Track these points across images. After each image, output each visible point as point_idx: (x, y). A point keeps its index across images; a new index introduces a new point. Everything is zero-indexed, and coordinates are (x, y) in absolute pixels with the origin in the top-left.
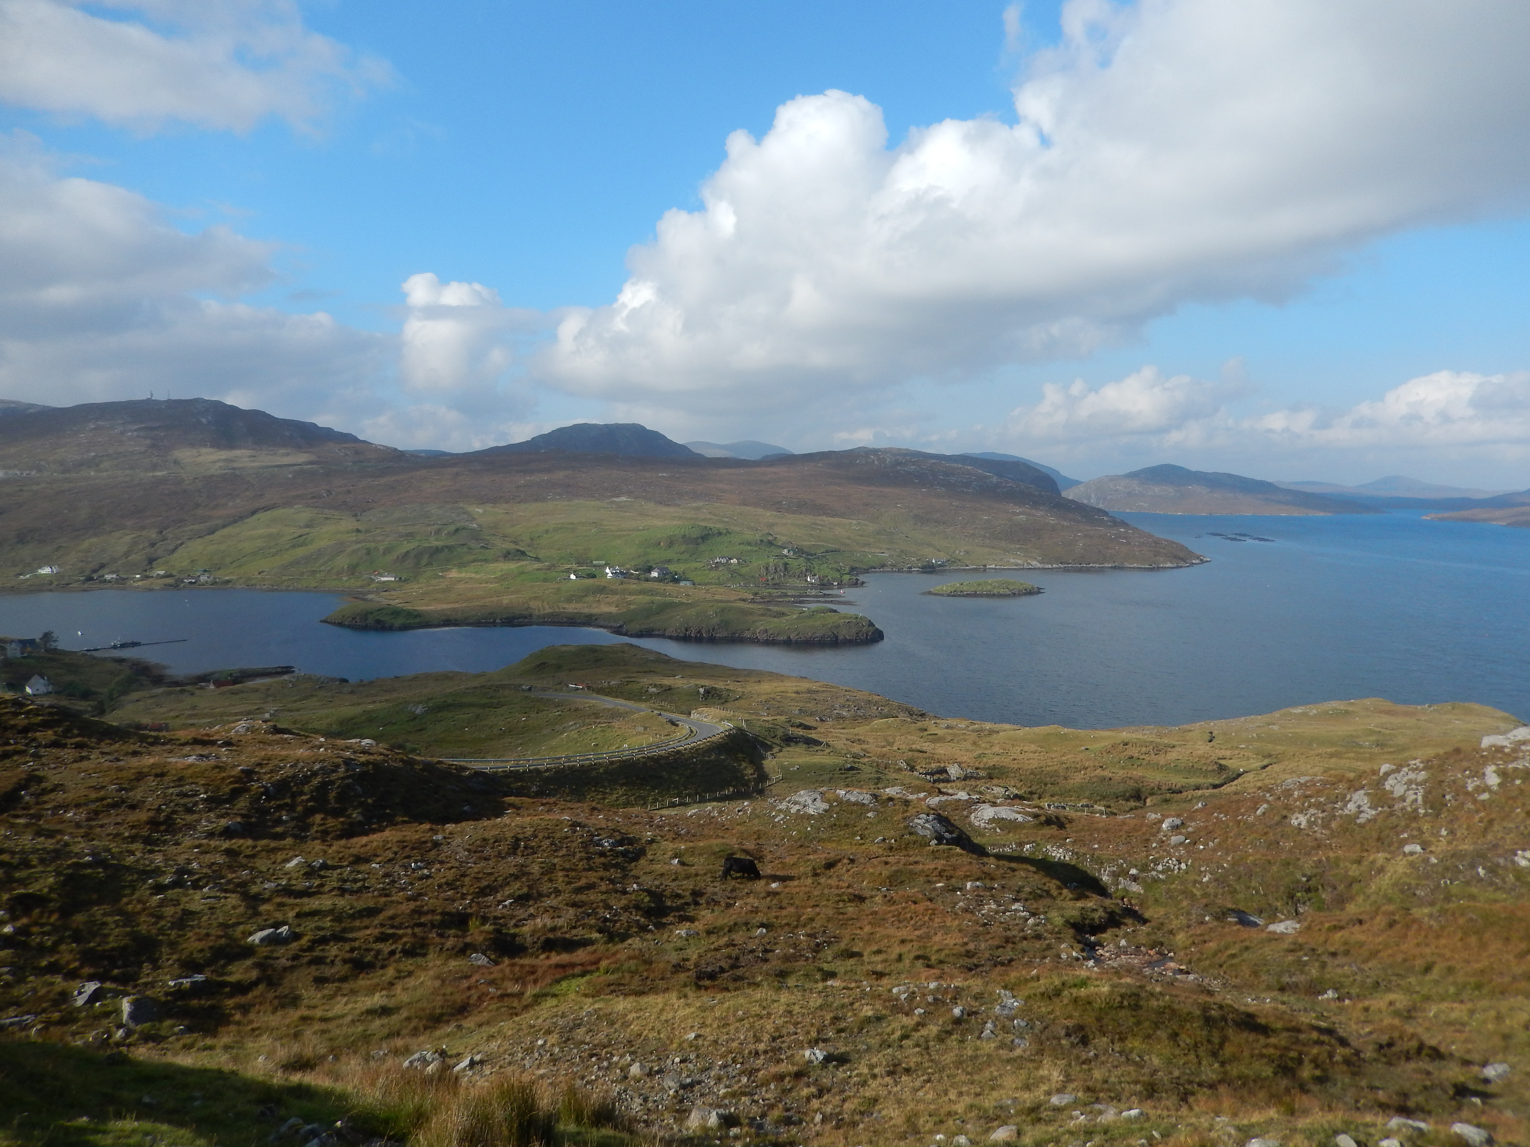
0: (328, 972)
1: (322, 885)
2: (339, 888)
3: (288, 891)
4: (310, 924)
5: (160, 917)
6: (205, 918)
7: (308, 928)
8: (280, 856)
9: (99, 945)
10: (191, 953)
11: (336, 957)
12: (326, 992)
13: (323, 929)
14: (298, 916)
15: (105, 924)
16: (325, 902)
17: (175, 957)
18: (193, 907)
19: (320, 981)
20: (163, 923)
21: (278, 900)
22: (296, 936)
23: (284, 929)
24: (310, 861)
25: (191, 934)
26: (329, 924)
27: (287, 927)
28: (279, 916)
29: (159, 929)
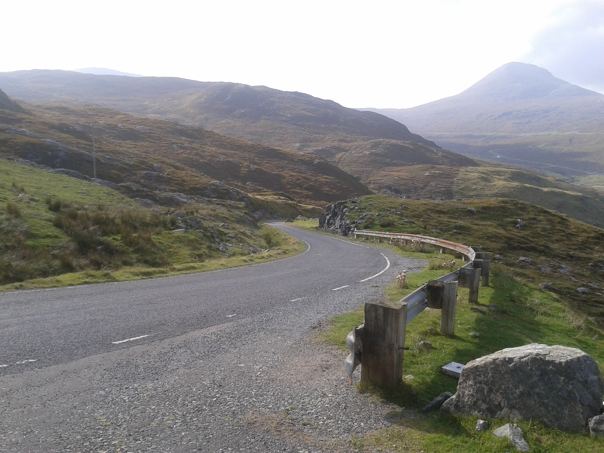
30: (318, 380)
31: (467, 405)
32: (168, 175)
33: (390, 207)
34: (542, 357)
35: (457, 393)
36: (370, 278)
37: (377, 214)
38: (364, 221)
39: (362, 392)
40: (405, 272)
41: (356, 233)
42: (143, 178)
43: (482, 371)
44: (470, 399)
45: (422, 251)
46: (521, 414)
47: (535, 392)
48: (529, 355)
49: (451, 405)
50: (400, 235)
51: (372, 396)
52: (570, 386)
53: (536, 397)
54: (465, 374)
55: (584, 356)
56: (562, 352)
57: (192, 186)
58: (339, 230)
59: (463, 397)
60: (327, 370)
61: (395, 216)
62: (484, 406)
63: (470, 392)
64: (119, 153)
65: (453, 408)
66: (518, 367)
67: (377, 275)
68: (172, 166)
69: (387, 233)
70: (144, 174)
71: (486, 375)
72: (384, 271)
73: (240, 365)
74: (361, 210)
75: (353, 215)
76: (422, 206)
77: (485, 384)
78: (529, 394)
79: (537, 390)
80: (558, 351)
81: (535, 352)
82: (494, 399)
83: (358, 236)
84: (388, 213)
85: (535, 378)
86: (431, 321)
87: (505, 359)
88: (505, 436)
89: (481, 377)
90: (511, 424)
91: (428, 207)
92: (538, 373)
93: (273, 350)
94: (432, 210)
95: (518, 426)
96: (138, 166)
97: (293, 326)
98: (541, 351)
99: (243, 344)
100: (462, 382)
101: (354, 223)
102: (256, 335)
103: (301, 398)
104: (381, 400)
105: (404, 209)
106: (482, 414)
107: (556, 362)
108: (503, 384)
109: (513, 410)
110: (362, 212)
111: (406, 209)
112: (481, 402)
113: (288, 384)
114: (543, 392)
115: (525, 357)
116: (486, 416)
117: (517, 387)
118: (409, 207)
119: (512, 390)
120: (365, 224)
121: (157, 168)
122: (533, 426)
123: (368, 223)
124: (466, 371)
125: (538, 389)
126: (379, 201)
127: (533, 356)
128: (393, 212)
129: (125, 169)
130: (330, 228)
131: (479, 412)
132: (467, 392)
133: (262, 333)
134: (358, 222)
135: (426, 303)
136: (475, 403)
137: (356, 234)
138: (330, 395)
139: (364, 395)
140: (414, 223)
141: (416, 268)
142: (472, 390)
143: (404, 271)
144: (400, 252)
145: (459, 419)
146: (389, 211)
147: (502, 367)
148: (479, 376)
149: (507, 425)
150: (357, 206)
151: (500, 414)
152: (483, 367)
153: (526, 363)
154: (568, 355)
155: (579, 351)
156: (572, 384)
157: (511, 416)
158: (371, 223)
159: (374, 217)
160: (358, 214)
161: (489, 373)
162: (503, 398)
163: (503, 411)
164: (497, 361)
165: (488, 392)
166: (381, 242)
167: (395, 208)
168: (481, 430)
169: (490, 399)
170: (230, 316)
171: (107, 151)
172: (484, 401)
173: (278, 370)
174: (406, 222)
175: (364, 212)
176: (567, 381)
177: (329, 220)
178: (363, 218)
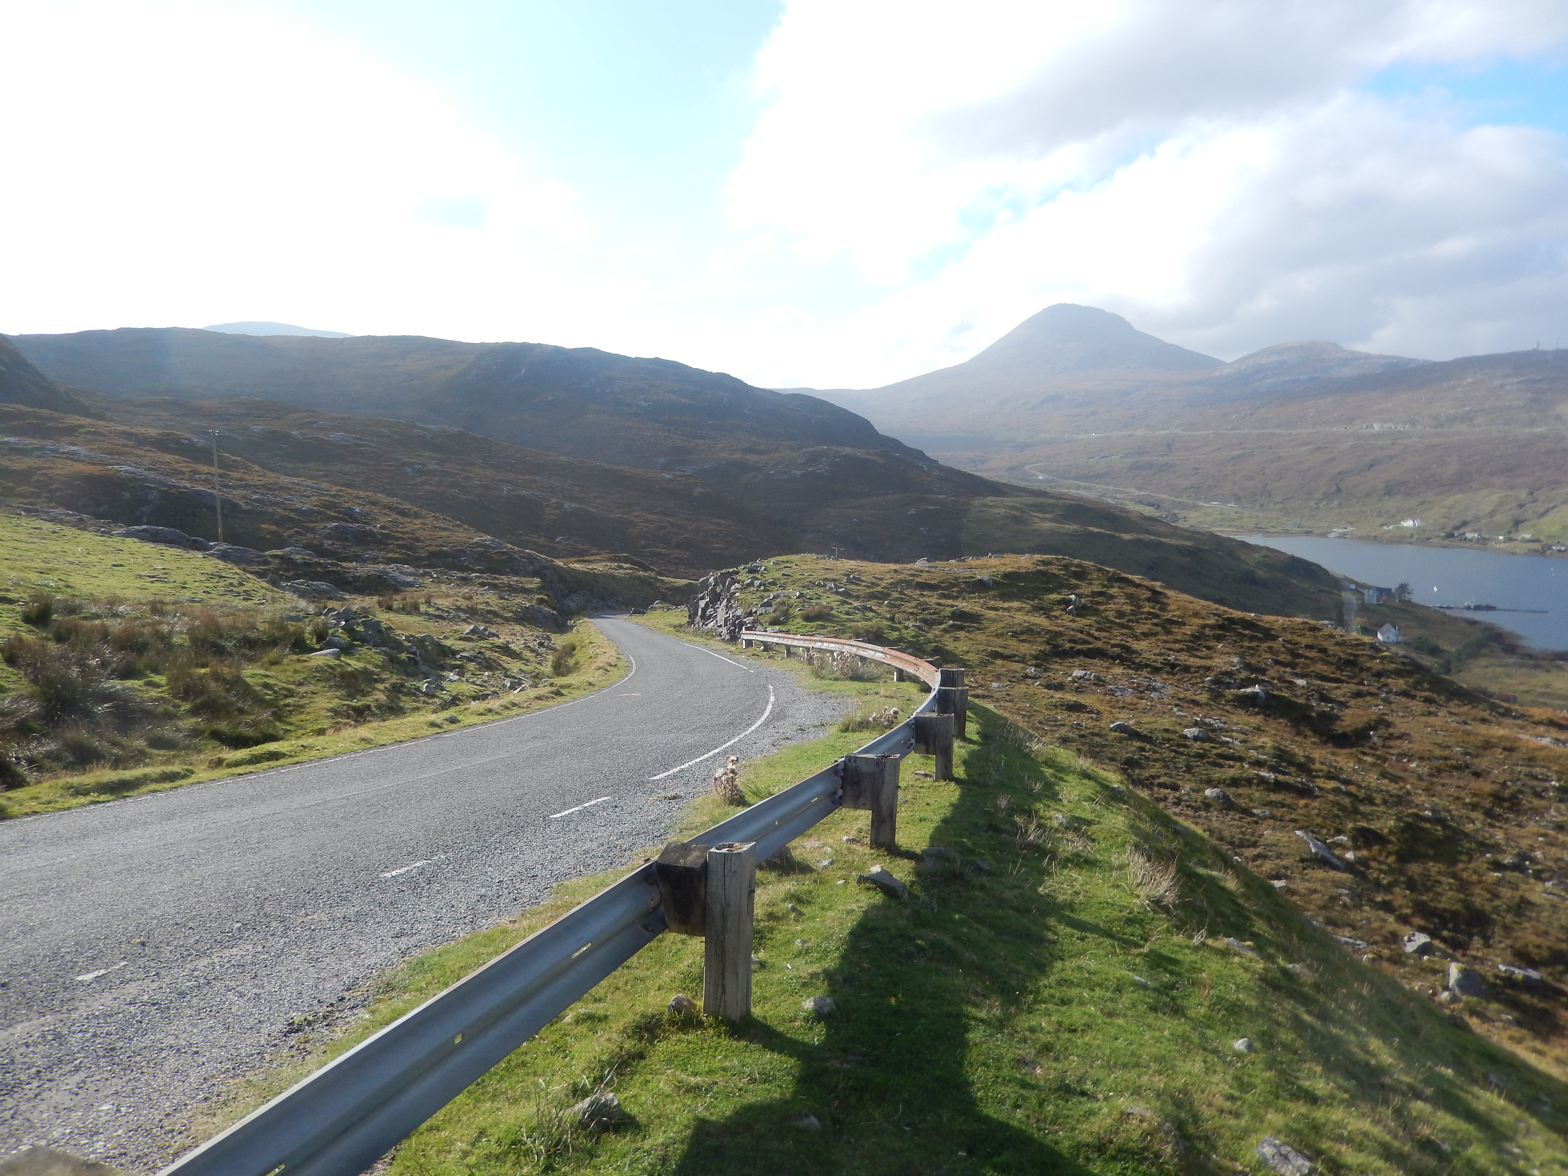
5: (1496, 896)
9: (1431, 900)
10: (1526, 946)
15: (1439, 882)
17: (1508, 942)
18: (1533, 898)
20: (1498, 902)
25: (1527, 925)
29: (1494, 908)
32: (383, 528)
33: (826, 580)
37: (798, 594)
38: (771, 609)
41: (746, 637)
42: (329, 537)
45: (858, 678)
50: (820, 641)
57: (431, 549)
58: (724, 630)
61: (833, 598)
64: (281, 488)
67: (711, 754)
68: (391, 509)
69: (799, 637)
70: (331, 529)
72: (736, 740)
74: (766, 587)
75: (750, 597)
76: (888, 576)
83: (749, 643)
84: (820, 591)
91: (901, 577)
94: (908, 584)
96: (319, 513)
101: (750, 614)
105: (852, 583)
110: (768, 590)
111: (856, 581)
118: (863, 579)
120: (772, 615)
121: (361, 514)
123: (778, 613)
126: (803, 567)
128: (831, 588)
129: (291, 520)
130: (707, 625)
137: (748, 639)
140: (871, 610)
144: (812, 681)
146: (822, 586)
150: (759, 579)
158: (786, 614)
159: (792, 601)
160: (759, 594)
166: (789, 654)
167: (834, 580)
171: (255, 486)
174: (855, 608)
175: (772, 591)
177: (704, 610)
178: (768, 604)
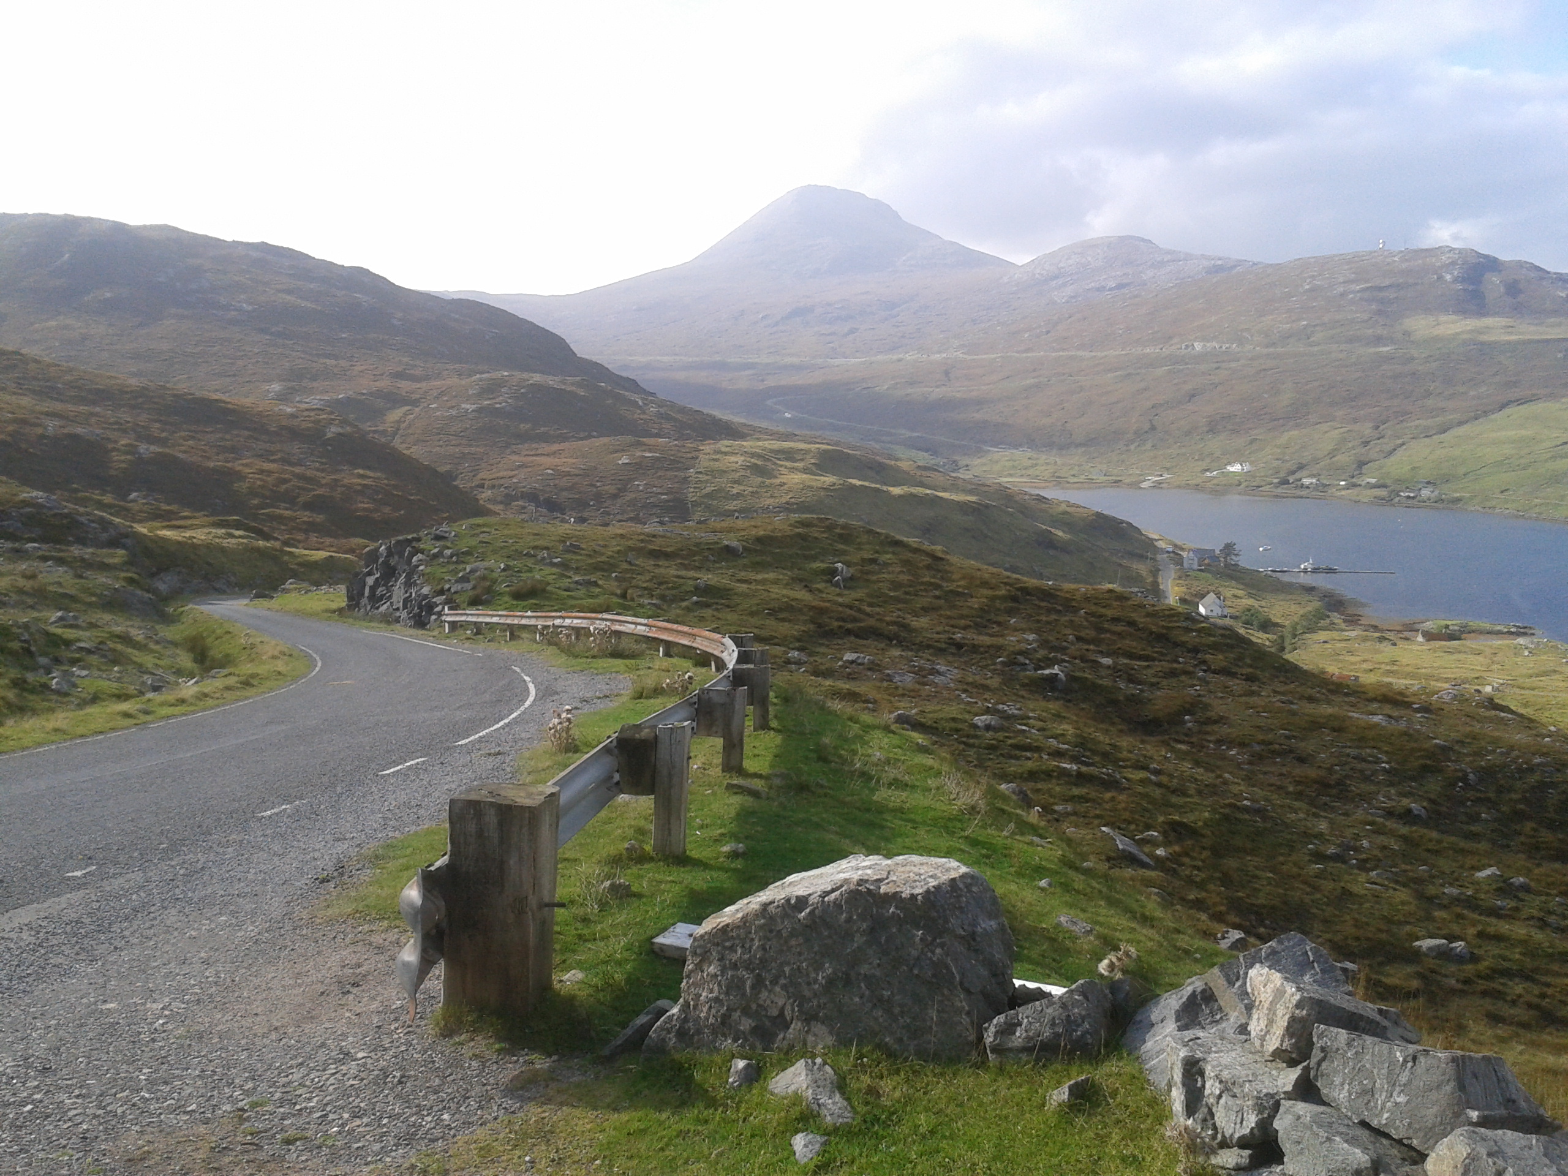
0: (1507, 1011)
1: (1517, 909)
2: (1540, 919)
3: (1471, 904)
4: (1494, 949)
5: (1316, 889)
6: (1367, 905)
7: (1491, 953)
8: (1470, 861)
9: (1248, 896)
10: (1346, 938)
11: (1520, 996)
12: (1499, 1032)
13: (1510, 960)
14: (1481, 935)
15: (1257, 877)
16: (1519, 930)
17: (1328, 936)
18: (1356, 889)
19: (1495, 1019)
20: (1318, 896)
21: (1458, 910)
22: (1474, 959)
23: (1459, 945)
24: (1506, 875)
25: (1348, 917)
26: (1517, 956)
27: (1462, 943)
28: (1456, 929)
29: (1313, 901)
30: (330, 1020)
31: (706, 1026)
33: (535, 548)
34: (872, 887)
35: (681, 1000)
36: (483, 733)
37: (502, 566)
38: (468, 586)
39: (447, 1032)
40: (568, 711)
41: (449, 619)
43: (738, 936)
44: (713, 1011)
45: (617, 654)
46: (831, 1033)
47: (860, 974)
48: (842, 886)
49: (669, 1033)
50: (560, 617)
51: (473, 1040)
52: (938, 951)
53: (863, 985)
54: (698, 951)
55: (963, 876)
56: (916, 869)
58: (404, 614)
59: (695, 1007)
60: (355, 990)
61: (548, 570)
62: (746, 1024)
63: (711, 991)
65: (674, 1040)
66: (820, 917)
67: (501, 723)
69: (529, 613)
71: (747, 946)
72: (519, 712)
73: (104, 1007)
74: (461, 557)
75: (439, 571)
76: (614, 542)
77: (747, 968)
78: (848, 982)
79: (864, 969)
80: (908, 868)
81: (856, 876)
82: (768, 1002)
83: (454, 625)
84: (530, 562)
85: (859, 940)
86: (630, 826)
87: (788, 900)
88: (796, 1093)
89: (736, 952)
90: (810, 1061)
91: (630, 543)
92: (865, 925)
93: (203, 955)
94: (639, 552)
95: (825, 1063)
97: (264, 883)
98: (869, 872)
99: (116, 948)
100: (691, 971)
101: (441, 592)
102: (155, 918)
103: (280, 1073)
104: (497, 1046)
105: (569, 551)
106: (742, 1046)
107: (903, 895)
108: (788, 964)
109: (813, 1023)
110: (463, 562)
111: (574, 549)
112: (738, 1013)
113: (243, 1042)
114: (878, 973)
115: (833, 891)
116: (753, 1047)
117: (819, 967)
118: (583, 546)
119: (808, 975)
120: (471, 593)
122: (861, 1057)
123: (478, 591)
124: (702, 942)
125: (866, 966)
126: (506, 532)
127: (852, 887)
128: (544, 558)
130: (378, 608)
131: (735, 1040)
132: (704, 994)
133: (174, 912)
134: (453, 590)
135: (618, 783)
136: (726, 1018)
137: (449, 622)
138: (360, 1055)
139: (452, 1042)
140: (596, 584)
141: (599, 698)
142: (716, 988)
143: (567, 707)
144: (563, 658)
145: (690, 1065)
146: (533, 556)
147: (783, 922)
148: (732, 949)
149: (801, 1064)
150: (448, 548)
151: (784, 1039)
152: (738, 927)
153: (837, 904)
154: (931, 877)
155: (954, 864)
156: (942, 946)
157: (810, 1038)
158: (489, 590)
159: (495, 575)
160: (452, 567)
161: (752, 940)
162: (789, 998)
163: (791, 1030)
164: (771, 908)
165: (753, 987)
166: (513, 637)
167: (547, 548)
168: (740, 1086)
169: (759, 1006)
170: (78, 874)
172: (746, 1011)
173: (216, 1008)
174: (576, 582)
175: (467, 563)
176: (929, 939)
177: (373, 589)
178: (465, 579)
